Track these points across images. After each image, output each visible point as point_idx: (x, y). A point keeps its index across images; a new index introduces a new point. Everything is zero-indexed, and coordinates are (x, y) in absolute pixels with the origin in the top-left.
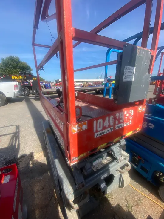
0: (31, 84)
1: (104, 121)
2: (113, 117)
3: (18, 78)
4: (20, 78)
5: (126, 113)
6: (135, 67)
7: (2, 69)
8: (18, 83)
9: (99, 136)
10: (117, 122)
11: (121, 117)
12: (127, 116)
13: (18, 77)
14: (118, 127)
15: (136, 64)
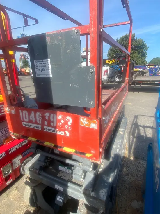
0: (123, 69)
1: (29, 114)
2: (40, 115)
3: (111, 63)
4: (113, 62)
5: (60, 117)
6: (49, 60)
7: (114, 51)
8: (109, 68)
9: (26, 126)
10: (46, 123)
11: (52, 119)
12: (61, 123)
13: (112, 61)
14: (47, 129)
15: (50, 55)
